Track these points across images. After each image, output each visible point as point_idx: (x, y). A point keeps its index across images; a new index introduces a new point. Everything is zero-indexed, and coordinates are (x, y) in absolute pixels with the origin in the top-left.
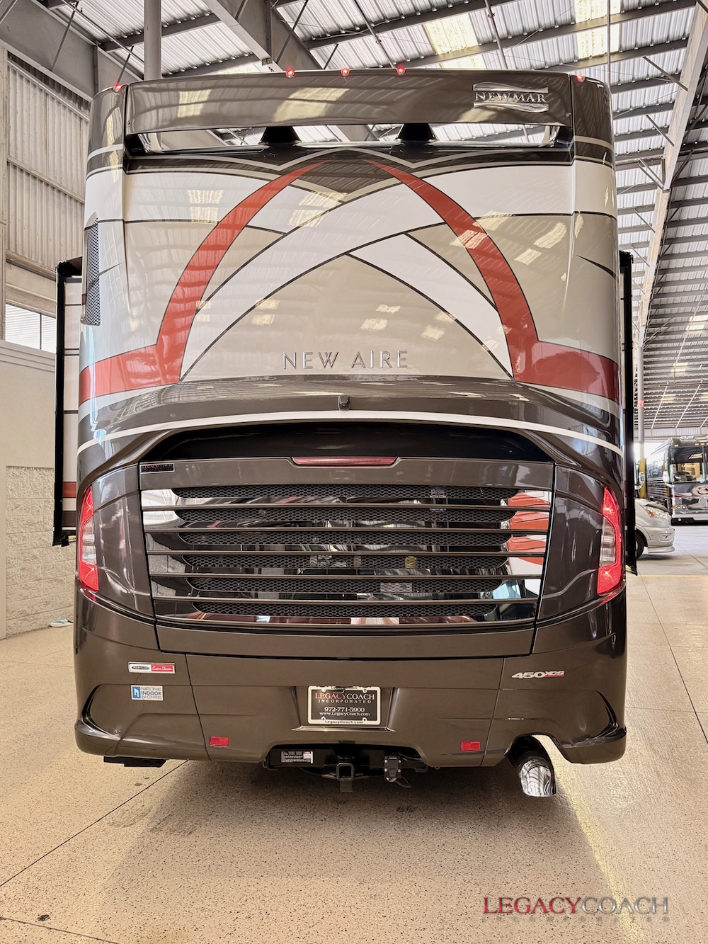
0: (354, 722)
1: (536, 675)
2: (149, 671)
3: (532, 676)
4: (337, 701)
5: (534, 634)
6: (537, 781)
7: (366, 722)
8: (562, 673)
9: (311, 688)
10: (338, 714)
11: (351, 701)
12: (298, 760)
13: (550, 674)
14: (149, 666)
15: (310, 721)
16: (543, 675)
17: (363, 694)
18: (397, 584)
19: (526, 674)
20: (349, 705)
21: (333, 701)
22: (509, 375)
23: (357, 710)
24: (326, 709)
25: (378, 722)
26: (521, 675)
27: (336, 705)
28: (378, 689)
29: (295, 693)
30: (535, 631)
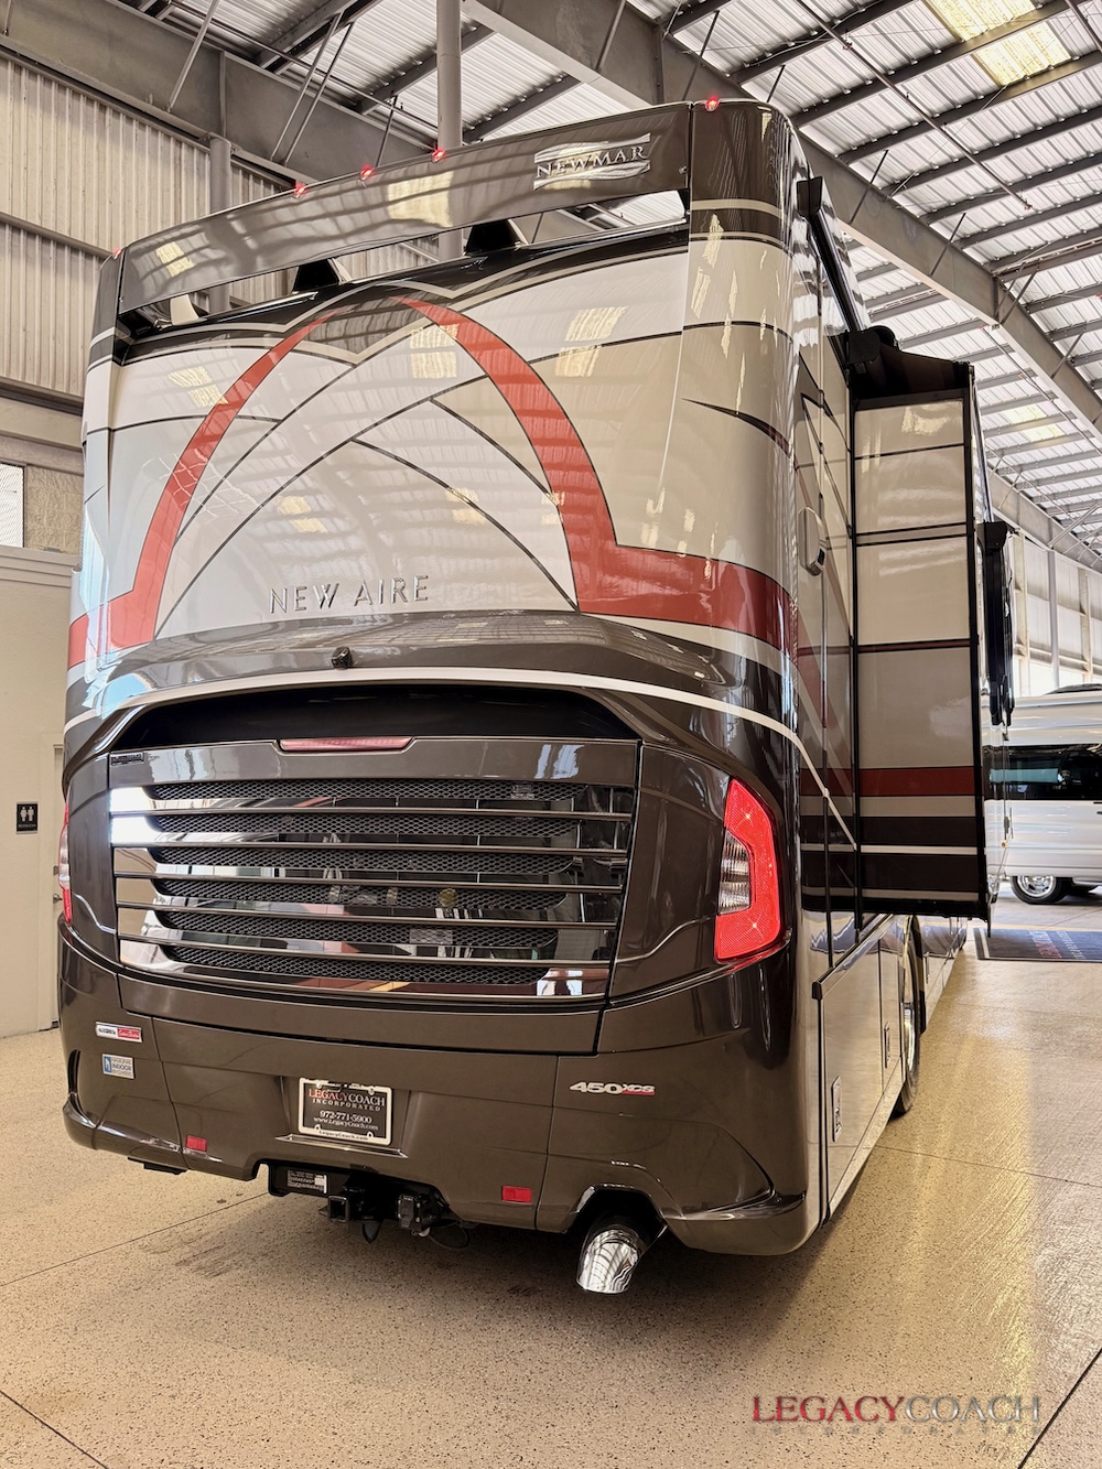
0: (357, 1137)
1: (608, 1088)
2: (116, 1036)
3: (601, 1090)
4: (337, 1103)
5: (599, 1022)
6: (607, 1265)
7: (371, 1139)
8: (651, 1089)
9: (303, 1081)
10: (338, 1123)
11: (354, 1106)
12: (308, 1186)
13: (632, 1088)
14: (115, 1029)
15: (302, 1129)
16: (619, 1090)
17: (370, 1097)
18: (434, 932)
19: (591, 1085)
20: (352, 1112)
21: (330, 1103)
22: (571, 603)
23: (362, 1119)
24: (323, 1113)
25: (387, 1141)
26: (582, 1087)
27: (336, 1109)
28: (388, 1091)
29: (282, 1085)
30: (601, 1015)
